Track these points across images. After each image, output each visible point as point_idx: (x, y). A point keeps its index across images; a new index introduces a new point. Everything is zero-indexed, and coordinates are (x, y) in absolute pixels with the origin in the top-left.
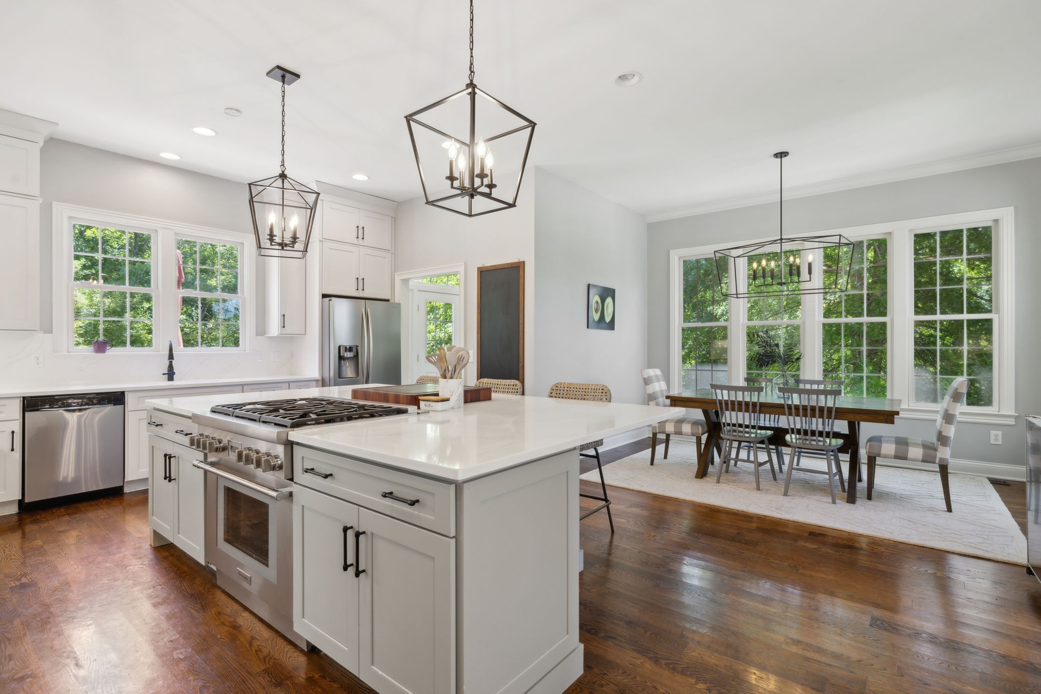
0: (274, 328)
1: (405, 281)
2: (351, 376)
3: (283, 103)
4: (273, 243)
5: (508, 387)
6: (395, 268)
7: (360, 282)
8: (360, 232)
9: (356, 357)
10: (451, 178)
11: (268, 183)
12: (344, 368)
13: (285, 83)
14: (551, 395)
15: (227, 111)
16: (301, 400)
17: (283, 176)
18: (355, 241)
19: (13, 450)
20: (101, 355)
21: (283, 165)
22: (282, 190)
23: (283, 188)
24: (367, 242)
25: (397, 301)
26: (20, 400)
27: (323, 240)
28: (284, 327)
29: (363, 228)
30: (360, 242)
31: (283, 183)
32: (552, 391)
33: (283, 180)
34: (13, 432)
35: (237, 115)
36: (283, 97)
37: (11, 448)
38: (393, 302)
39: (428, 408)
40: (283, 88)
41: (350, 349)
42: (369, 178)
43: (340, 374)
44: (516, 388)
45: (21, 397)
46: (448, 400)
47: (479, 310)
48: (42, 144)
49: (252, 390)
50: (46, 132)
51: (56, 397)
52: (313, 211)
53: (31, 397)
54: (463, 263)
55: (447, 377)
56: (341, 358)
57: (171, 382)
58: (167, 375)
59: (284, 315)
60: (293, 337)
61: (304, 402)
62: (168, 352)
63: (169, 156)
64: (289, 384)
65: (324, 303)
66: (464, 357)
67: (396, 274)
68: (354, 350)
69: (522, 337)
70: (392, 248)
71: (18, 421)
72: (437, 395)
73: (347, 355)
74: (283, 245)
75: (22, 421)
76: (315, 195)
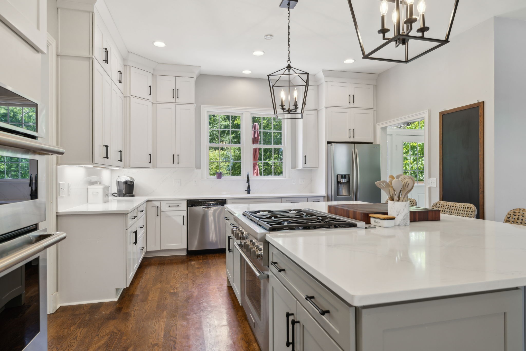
0: (300, 165)
1: (384, 129)
2: (345, 195)
3: (289, 20)
4: (284, 111)
5: (463, 209)
6: (376, 120)
7: (352, 132)
8: (352, 98)
9: (349, 182)
10: (383, 31)
11: (281, 72)
12: (341, 189)
13: (290, 8)
14: (508, 219)
15: (266, 37)
16: (294, 210)
17: (289, 67)
18: (348, 105)
19: (184, 225)
20: (219, 180)
21: (289, 60)
22: (288, 75)
23: (289, 74)
24: (356, 104)
25: (378, 143)
26: (186, 201)
27: (327, 107)
28: (305, 163)
29: (353, 95)
30: (352, 105)
31: (289, 71)
32: (509, 216)
33: (289, 70)
34: (184, 216)
35: (271, 38)
36: (289, 17)
37: (183, 224)
38: (375, 144)
39: (376, 224)
40: (289, 11)
41: (345, 177)
42: (355, 60)
43: (338, 193)
44: (470, 210)
45: (186, 200)
46: (393, 219)
47: (441, 146)
48: (195, 78)
49: (287, 202)
50: (197, 72)
51: (199, 201)
52: (307, 86)
53: (191, 200)
54: (427, 110)
55: (395, 200)
56: (338, 183)
57: (249, 195)
58: (247, 191)
59: (305, 156)
60: (312, 169)
61: (294, 212)
62: (247, 179)
63: (247, 72)
64: (307, 199)
65: (328, 147)
66: (409, 184)
67: (377, 124)
68: (347, 177)
69: (482, 166)
70: (374, 107)
71: (186, 211)
72: (386, 214)
73: (343, 181)
74: (289, 111)
75: (187, 211)
76: (306, 75)
